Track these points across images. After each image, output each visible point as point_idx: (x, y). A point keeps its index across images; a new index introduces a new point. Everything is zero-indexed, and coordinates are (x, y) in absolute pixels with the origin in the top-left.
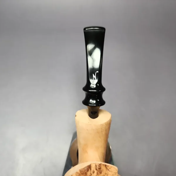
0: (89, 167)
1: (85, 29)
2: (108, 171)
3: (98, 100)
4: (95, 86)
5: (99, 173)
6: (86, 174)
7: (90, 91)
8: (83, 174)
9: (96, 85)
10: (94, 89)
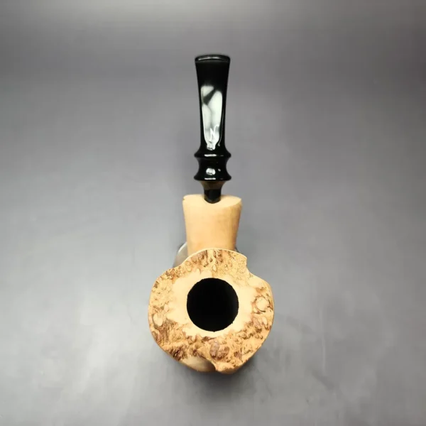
0: (205, 254)
1: (197, 59)
2: (232, 259)
3: (219, 170)
4: (214, 148)
5: (219, 262)
6: (200, 262)
7: (206, 155)
8: (195, 262)
9: (217, 145)
10: (213, 152)
